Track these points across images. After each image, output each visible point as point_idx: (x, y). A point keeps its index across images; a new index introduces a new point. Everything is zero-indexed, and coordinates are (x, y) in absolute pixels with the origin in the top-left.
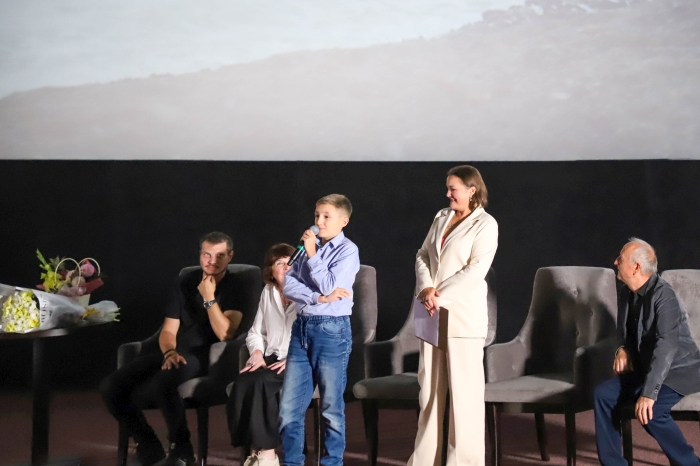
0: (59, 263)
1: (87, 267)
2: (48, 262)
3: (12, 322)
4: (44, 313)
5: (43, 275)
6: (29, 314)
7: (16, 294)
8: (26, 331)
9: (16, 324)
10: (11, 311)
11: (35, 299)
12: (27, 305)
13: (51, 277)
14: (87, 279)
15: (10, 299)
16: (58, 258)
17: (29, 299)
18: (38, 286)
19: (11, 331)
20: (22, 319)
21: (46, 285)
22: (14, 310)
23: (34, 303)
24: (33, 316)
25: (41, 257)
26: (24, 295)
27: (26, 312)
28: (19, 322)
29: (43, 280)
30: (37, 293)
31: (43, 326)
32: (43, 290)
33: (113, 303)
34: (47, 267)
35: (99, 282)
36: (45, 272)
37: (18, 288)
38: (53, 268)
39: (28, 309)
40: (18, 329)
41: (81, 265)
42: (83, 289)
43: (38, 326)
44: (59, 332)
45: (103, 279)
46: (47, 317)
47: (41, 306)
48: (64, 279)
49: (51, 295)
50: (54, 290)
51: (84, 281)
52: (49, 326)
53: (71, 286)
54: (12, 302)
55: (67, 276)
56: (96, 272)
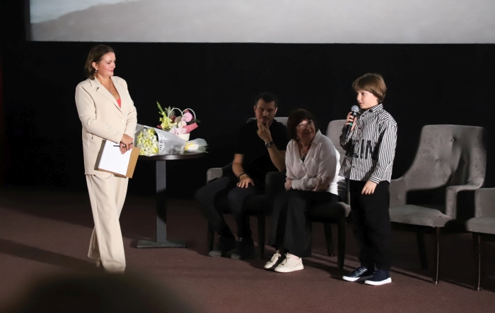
0: (170, 111)
1: (187, 116)
2: (164, 110)
3: (143, 149)
4: (161, 144)
5: (161, 119)
6: (152, 144)
7: (145, 130)
8: (151, 155)
9: (145, 150)
10: (142, 141)
11: (156, 134)
12: (151, 138)
13: (166, 121)
14: (188, 124)
15: (141, 134)
16: (169, 108)
17: (153, 134)
18: (158, 126)
19: (142, 154)
20: (149, 147)
21: (163, 126)
22: (144, 141)
23: (155, 137)
24: (155, 145)
25: (159, 106)
26: (149, 131)
27: (150, 142)
28: (147, 149)
29: (161, 123)
30: (157, 130)
31: (163, 152)
32: (161, 129)
33: (203, 140)
34: (163, 113)
35: (194, 126)
36: (162, 117)
37: (145, 126)
38: (167, 115)
39: (152, 140)
40: (146, 154)
41: (184, 113)
42: (185, 130)
43: (158, 152)
44: (171, 158)
45: (197, 123)
46: (163, 147)
47: (160, 139)
48: (173, 122)
49: (166, 132)
50: (167, 129)
51: (186, 124)
52: (165, 153)
53: (177, 127)
54: (142, 136)
55: (176, 120)
56: (193, 119)
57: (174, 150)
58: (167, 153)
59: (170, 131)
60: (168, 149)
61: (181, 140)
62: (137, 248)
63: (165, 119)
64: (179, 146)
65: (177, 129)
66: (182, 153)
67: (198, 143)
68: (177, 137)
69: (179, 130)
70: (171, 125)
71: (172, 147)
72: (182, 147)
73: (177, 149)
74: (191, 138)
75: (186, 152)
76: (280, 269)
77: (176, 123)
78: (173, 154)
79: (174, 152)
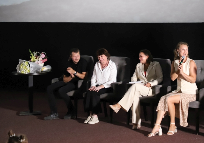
0: (35, 54)
1: (43, 56)
2: (32, 53)
3: (23, 71)
4: (31, 68)
5: (31, 57)
6: (27, 68)
7: (24, 62)
8: (27, 73)
9: (24, 71)
10: (22, 67)
11: (29, 64)
12: (27, 66)
13: (33, 58)
14: (43, 59)
15: (22, 64)
16: (35, 52)
17: (27, 64)
18: (30, 60)
19: (23, 73)
20: (25, 70)
21: (32, 60)
22: (23, 67)
23: (28, 65)
24: (28, 69)
25: (30, 51)
26: (26, 63)
27: (26, 68)
28: (25, 71)
29: (31, 59)
30: (29, 62)
31: (31, 72)
32: (31, 61)
33: (50, 66)
34: (32, 54)
35: (46, 60)
36: (32, 56)
37: (24, 61)
38: (34, 55)
39: (27, 67)
40: (24, 73)
41: (41, 54)
42: (42, 62)
43: (30, 72)
44: (36, 74)
45: (47, 59)
46: (32, 70)
47: (30, 66)
48: (36, 58)
49: (33, 63)
50: (34, 62)
51: (42, 59)
52: (33, 72)
53: (38, 60)
54: (23, 65)
55: (38, 57)
56: (45, 57)
57: (37, 71)
58: (34, 72)
59: (35, 62)
60: (34, 70)
61: (40, 66)
62: (19, 116)
63: (33, 57)
64: (39, 69)
65: (38, 61)
66: (40, 72)
67: (48, 67)
68: (38, 65)
69: (39, 62)
70: (36, 59)
71: (36, 69)
72: (41, 69)
73: (38, 70)
74: (44, 65)
75: (42, 71)
76: (91, 123)
77: (38, 59)
78: (36, 73)
79: (37, 72)
